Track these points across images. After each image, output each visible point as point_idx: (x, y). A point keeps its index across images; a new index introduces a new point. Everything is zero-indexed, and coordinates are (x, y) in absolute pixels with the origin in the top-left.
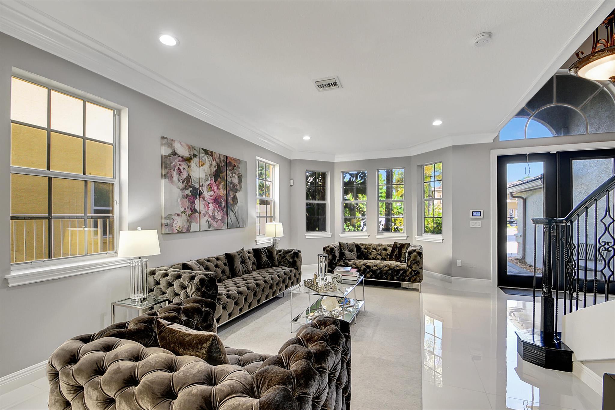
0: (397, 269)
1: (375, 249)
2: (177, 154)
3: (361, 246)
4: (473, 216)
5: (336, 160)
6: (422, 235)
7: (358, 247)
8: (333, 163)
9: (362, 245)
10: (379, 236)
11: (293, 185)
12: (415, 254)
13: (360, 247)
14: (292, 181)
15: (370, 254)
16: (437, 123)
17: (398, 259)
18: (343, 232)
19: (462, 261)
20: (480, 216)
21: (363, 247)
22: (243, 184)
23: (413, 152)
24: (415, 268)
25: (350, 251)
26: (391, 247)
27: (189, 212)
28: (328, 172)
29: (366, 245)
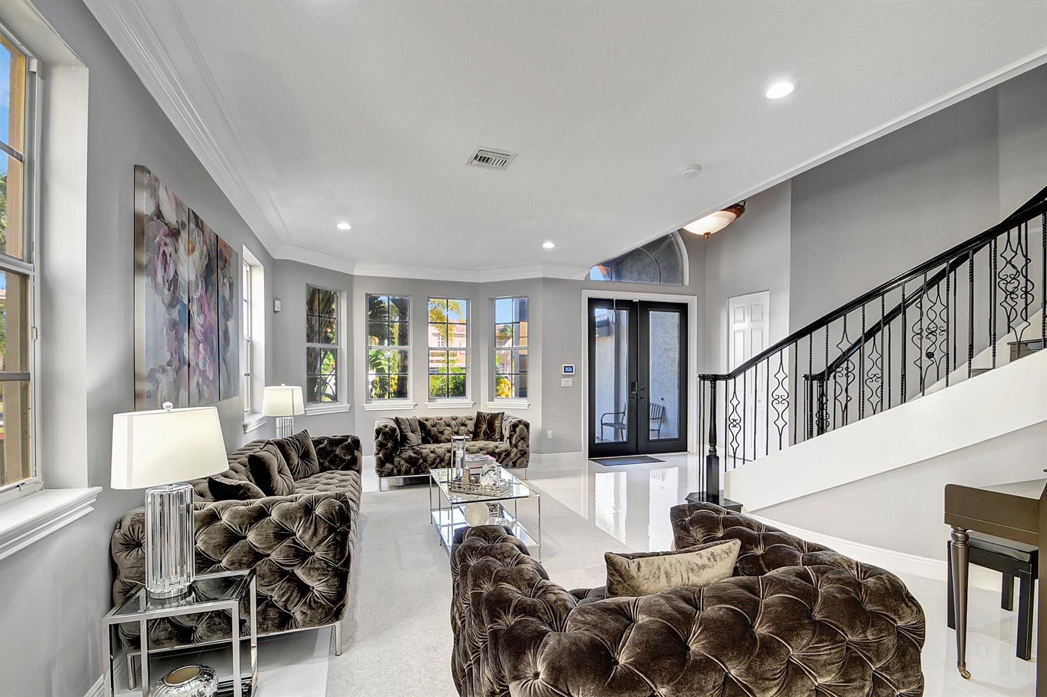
0: (498, 452)
1: (449, 425)
2: (163, 219)
3: (425, 422)
4: (565, 372)
5: (357, 272)
6: (493, 400)
7: (422, 424)
8: (353, 276)
9: (427, 420)
10: (431, 405)
11: (279, 310)
12: (521, 426)
13: (423, 423)
14: (278, 303)
15: (442, 433)
16: (549, 245)
17: (489, 436)
18: (368, 401)
19: (553, 433)
20: (572, 372)
21: (428, 424)
22: (234, 300)
23: (483, 278)
24: (522, 447)
25: (412, 432)
26: (471, 419)
27: (176, 363)
28: (340, 292)
29: (433, 419)
